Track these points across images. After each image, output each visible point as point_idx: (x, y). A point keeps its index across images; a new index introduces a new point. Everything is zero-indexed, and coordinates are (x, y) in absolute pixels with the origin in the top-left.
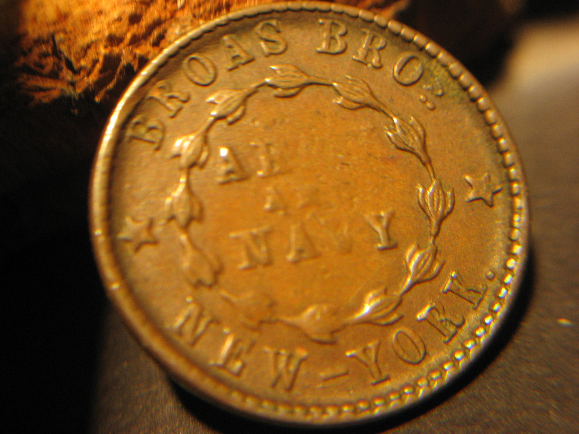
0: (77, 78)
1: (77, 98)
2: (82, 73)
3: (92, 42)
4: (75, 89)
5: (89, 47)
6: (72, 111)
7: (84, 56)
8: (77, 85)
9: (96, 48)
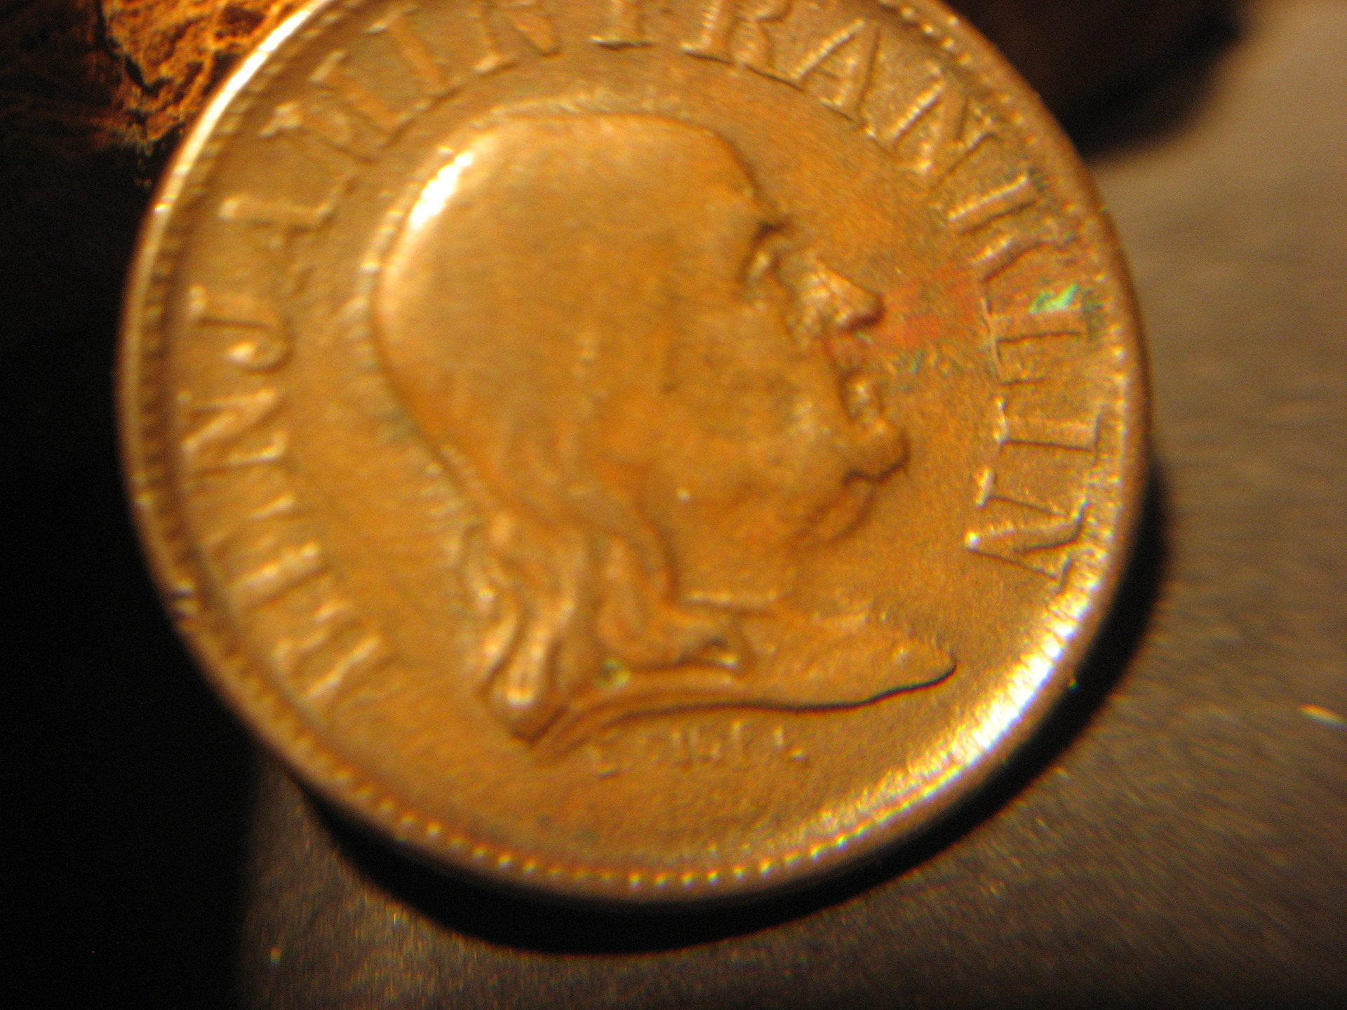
0: (152, 106)
1: (148, 153)
2: (163, 96)
3: (190, 23)
4: (144, 135)
5: (179, 32)
6: (138, 182)
7: (169, 55)
8: (150, 122)
9: (196, 37)
